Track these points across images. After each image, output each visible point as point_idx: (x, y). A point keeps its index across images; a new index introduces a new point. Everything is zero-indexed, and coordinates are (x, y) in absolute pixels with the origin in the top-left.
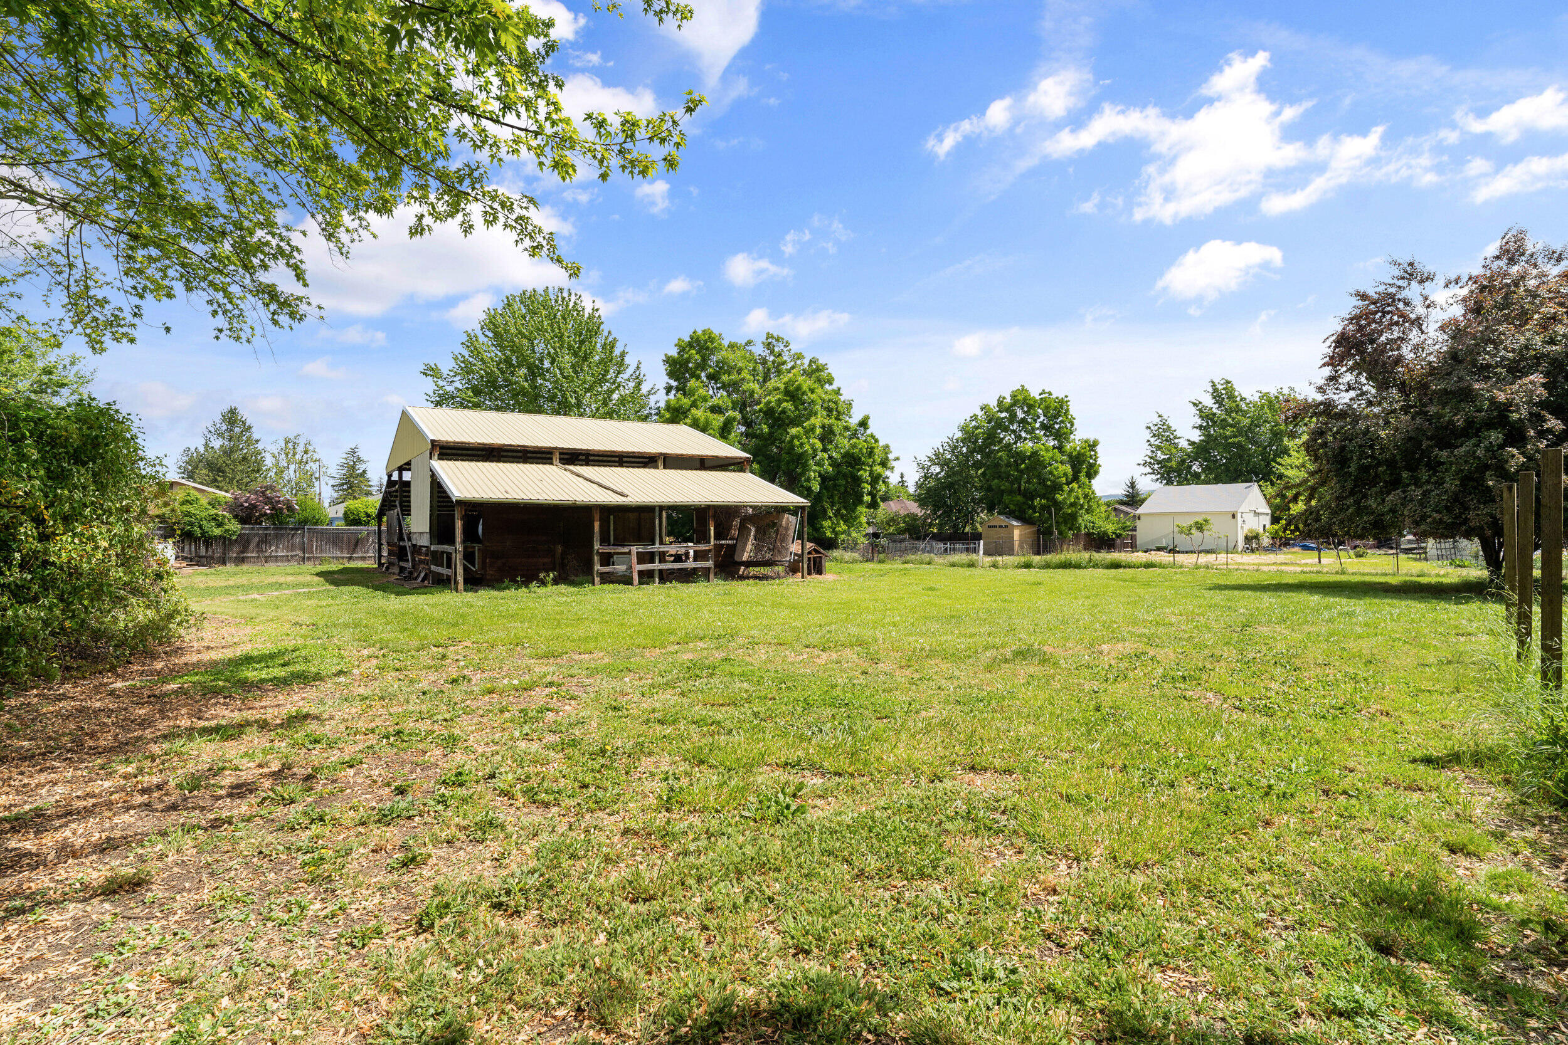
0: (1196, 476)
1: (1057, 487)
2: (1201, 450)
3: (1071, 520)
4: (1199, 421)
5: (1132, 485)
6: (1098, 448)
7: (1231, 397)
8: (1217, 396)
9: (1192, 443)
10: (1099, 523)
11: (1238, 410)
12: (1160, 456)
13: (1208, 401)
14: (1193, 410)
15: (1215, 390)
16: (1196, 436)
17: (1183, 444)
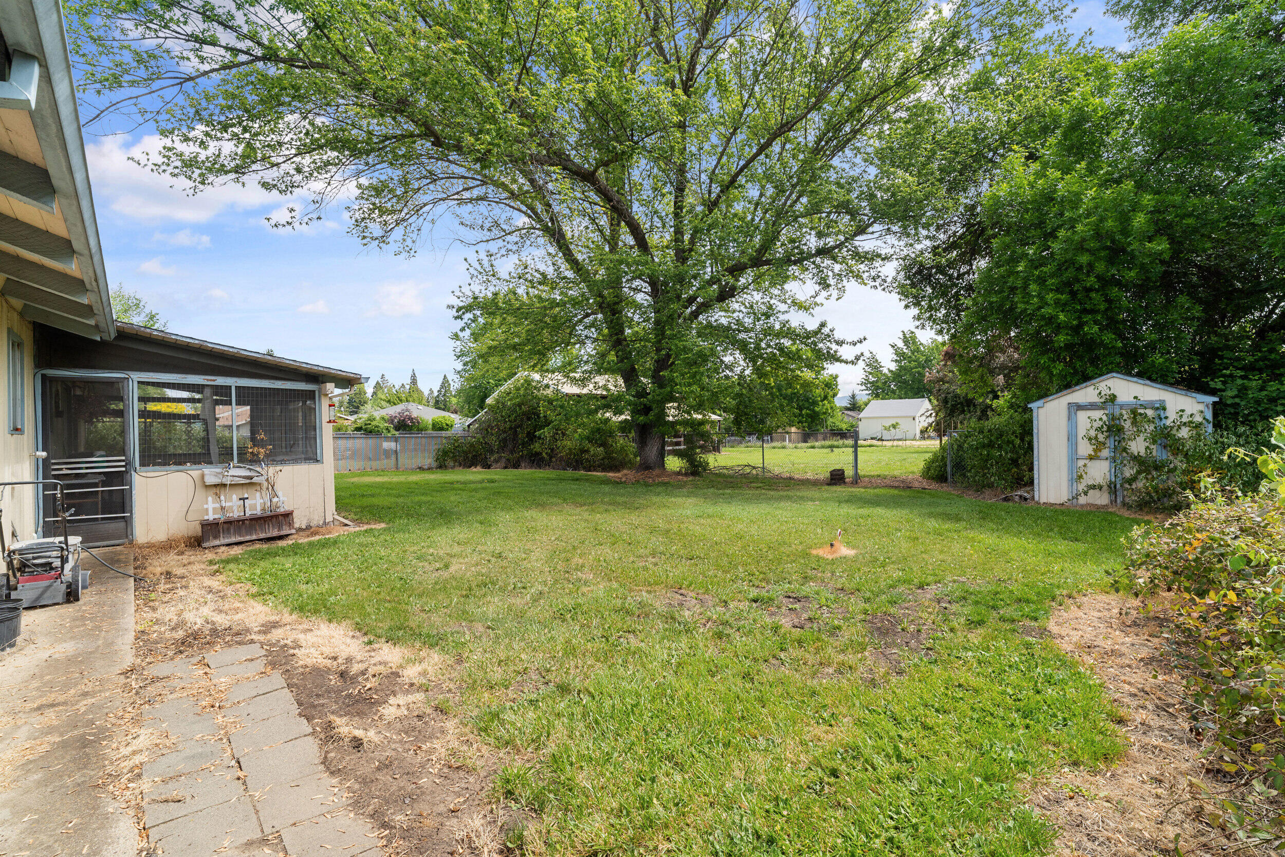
0: (893, 392)
1: (815, 403)
2: (897, 376)
3: (822, 422)
4: (895, 357)
5: (853, 397)
6: (838, 380)
7: (914, 343)
8: (906, 341)
9: (891, 371)
10: (838, 423)
11: (918, 350)
12: (872, 379)
13: (901, 344)
14: (892, 350)
15: (905, 337)
16: (893, 367)
17: (885, 371)
